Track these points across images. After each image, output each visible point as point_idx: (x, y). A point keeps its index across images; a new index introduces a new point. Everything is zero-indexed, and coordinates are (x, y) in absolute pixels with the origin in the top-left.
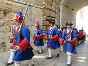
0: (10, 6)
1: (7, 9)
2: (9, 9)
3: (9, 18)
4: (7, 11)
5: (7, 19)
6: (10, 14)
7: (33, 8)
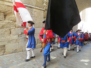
0: (10, 8)
1: (7, 11)
2: (9, 11)
3: (9, 20)
4: (7, 12)
5: (7, 21)
6: (10, 16)
7: (34, 10)
